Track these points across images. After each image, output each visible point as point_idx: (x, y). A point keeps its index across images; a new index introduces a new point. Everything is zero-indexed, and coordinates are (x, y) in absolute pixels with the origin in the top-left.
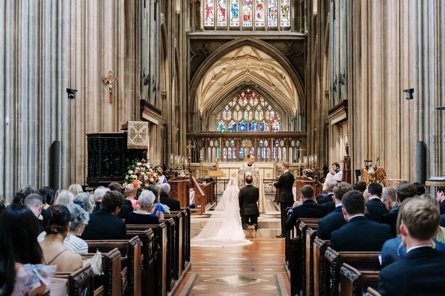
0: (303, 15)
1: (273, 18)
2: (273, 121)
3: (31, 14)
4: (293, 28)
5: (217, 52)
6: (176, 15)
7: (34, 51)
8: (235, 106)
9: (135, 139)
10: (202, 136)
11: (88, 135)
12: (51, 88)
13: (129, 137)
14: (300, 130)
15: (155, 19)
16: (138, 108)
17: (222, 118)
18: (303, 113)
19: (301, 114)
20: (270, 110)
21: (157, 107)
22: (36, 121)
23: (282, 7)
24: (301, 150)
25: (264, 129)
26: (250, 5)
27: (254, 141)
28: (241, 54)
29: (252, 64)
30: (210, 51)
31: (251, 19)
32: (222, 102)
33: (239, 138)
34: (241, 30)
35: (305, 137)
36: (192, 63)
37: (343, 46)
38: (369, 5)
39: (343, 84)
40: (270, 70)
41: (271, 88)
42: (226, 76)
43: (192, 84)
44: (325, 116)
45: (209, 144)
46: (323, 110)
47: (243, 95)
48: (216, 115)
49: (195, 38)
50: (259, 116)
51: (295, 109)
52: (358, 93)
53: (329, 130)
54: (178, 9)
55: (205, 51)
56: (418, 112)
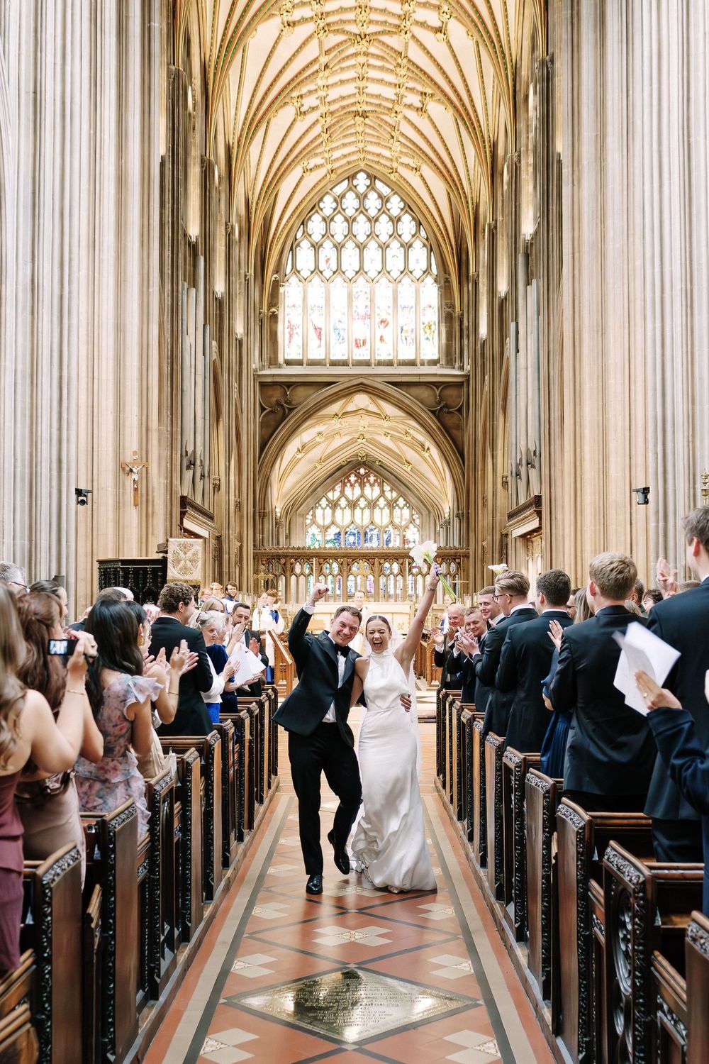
0: (461, 337)
1: (408, 343)
2: (407, 527)
3: (20, 368)
4: (443, 361)
5: (308, 404)
6: (236, 340)
7: (24, 427)
8: (339, 499)
9: (181, 569)
10: (280, 556)
11: (101, 562)
12: (51, 487)
13: (170, 566)
14: (457, 544)
15: (204, 354)
16: (177, 510)
17: (314, 522)
18: (463, 513)
19: (458, 516)
20: (401, 506)
21: (206, 507)
22: (27, 542)
23: (424, 324)
24: (458, 581)
25: (390, 541)
26: (367, 321)
27: (373, 564)
28: (351, 408)
29: (370, 426)
30: (293, 403)
31: (368, 344)
32: (315, 493)
33: (347, 559)
34: (350, 365)
35: (467, 556)
36: (263, 425)
37: (533, 400)
38: (577, 337)
39: (533, 467)
40: (401, 436)
41: (403, 467)
42: (323, 446)
43: (263, 462)
44: (501, 520)
45: (292, 570)
46: (498, 510)
47: (353, 478)
48: (304, 516)
49: (269, 380)
50: (381, 517)
51: (447, 505)
52: (559, 483)
53: (509, 546)
54: (239, 329)
55: (286, 403)
56: (657, 527)
